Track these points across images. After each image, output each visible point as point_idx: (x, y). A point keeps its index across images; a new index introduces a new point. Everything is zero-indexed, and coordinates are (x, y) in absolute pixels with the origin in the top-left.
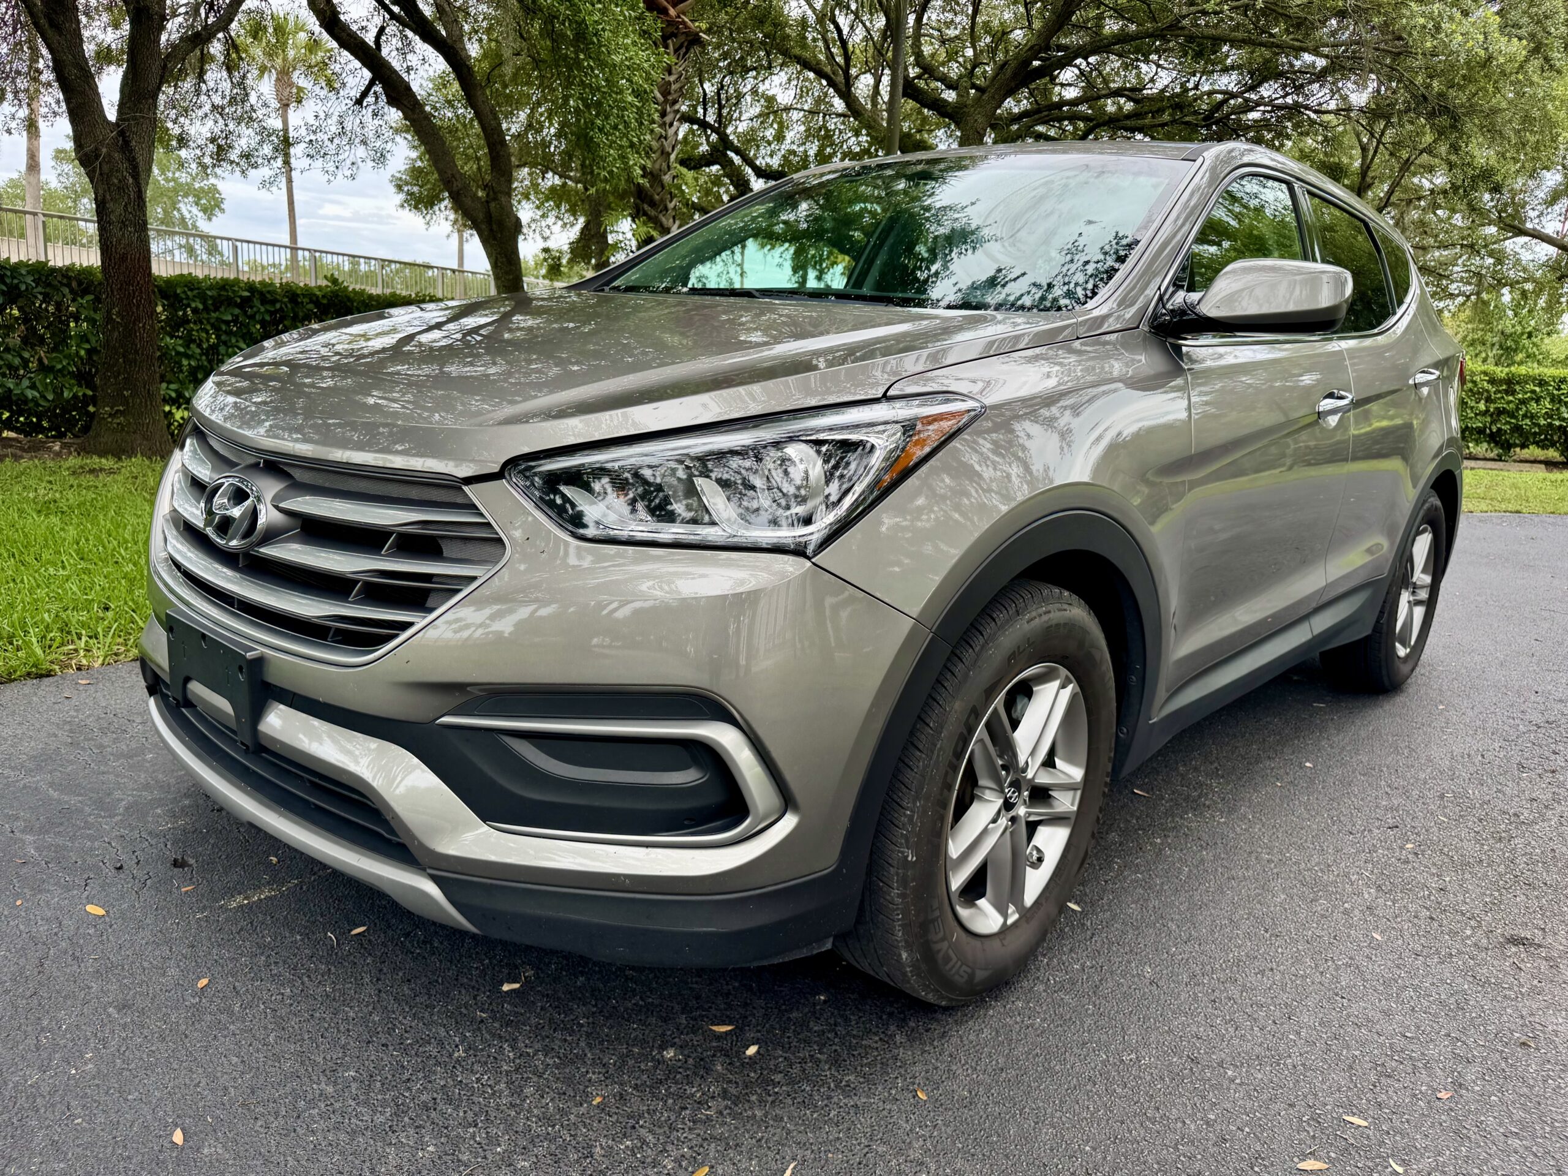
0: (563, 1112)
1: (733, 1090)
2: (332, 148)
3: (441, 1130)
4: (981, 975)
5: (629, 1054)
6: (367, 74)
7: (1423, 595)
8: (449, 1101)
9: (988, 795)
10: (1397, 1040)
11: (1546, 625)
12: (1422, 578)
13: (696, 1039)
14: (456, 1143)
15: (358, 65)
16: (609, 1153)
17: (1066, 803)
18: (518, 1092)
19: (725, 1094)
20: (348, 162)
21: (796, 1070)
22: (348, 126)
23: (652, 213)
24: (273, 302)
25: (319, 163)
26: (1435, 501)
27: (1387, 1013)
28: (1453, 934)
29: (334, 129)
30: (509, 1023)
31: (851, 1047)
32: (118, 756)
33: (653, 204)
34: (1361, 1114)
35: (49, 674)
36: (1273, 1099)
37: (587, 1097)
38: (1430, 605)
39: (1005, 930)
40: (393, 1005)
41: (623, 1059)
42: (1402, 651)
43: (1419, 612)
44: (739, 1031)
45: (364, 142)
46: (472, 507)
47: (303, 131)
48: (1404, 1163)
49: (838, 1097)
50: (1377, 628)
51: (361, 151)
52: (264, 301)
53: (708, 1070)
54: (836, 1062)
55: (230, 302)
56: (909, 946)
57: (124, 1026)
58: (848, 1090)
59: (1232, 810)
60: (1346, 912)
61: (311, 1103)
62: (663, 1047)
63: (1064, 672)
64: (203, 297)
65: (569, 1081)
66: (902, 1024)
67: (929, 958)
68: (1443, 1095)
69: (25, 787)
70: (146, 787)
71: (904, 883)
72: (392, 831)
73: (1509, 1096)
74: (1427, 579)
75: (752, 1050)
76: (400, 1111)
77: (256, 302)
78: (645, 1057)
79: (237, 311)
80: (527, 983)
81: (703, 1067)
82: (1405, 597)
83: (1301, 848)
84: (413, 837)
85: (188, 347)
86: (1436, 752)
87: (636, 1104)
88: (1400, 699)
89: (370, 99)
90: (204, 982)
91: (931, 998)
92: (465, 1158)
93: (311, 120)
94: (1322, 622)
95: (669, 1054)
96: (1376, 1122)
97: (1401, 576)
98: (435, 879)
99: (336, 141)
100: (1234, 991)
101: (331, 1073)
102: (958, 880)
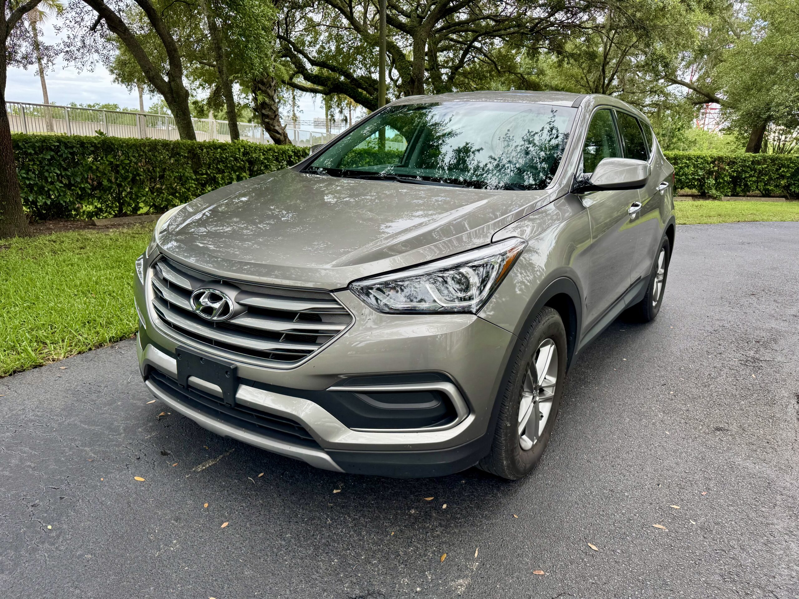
0: (382, 540)
1: (443, 523)
2: (79, 55)
3: (336, 553)
4: (528, 466)
5: (397, 513)
6: (96, 13)
7: (661, 278)
8: (334, 541)
9: (527, 394)
10: (684, 475)
11: (706, 283)
12: (661, 271)
13: (421, 504)
14: (345, 557)
15: (90, 8)
16: (406, 553)
17: (549, 393)
18: (359, 534)
19: (440, 525)
20: (89, 62)
21: (464, 512)
22: (87, 42)
23: (263, 88)
24: (72, 147)
25: (73, 63)
26: (666, 238)
27: (677, 464)
28: (695, 428)
29: (79, 44)
30: (343, 507)
31: (482, 501)
32: (105, 405)
33: (263, 83)
34: (676, 504)
36: (644, 502)
37: (388, 533)
38: (664, 282)
39: (533, 446)
40: (292, 506)
41: (396, 515)
42: (654, 304)
43: (660, 285)
44: (436, 499)
45: (97, 51)
46: (334, 301)
47: (62, 46)
48: (695, 521)
49: (484, 521)
50: (646, 297)
51: (96, 56)
52: (66, 147)
53: (431, 516)
54: (478, 507)
55: (49, 149)
56: (507, 459)
58: (487, 518)
59: (599, 384)
60: (654, 424)
61: (279, 549)
62: (409, 509)
63: (552, 341)
64: (33, 147)
65: (378, 527)
66: (498, 489)
67: (513, 462)
68: (703, 493)
70: (127, 419)
71: (506, 435)
72: (310, 436)
73: (727, 491)
74: (663, 271)
75: (445, 506)
76: (316, 548)
77: (63, 148)
78: (404, 514)
79: (52, 153)
80: (343, 489)
81: (428, 516)
82: (656, 280)
83: (630, 398)
84: (319, 437)
85: (27, 174)
86: (674, 349)
87: (408, 533)
88: (654, 325)
89: (99, 27)
91: (511, 477)
92: (351, 562)
93: (66, 40)
94: (628, 299)
95: (413, 511)
96: (682, 507)
97: (654, 274)
98: (328, 453)
99: (81, 51)
100: (619, 461)
101: (281, 536)
102: (520, 430)
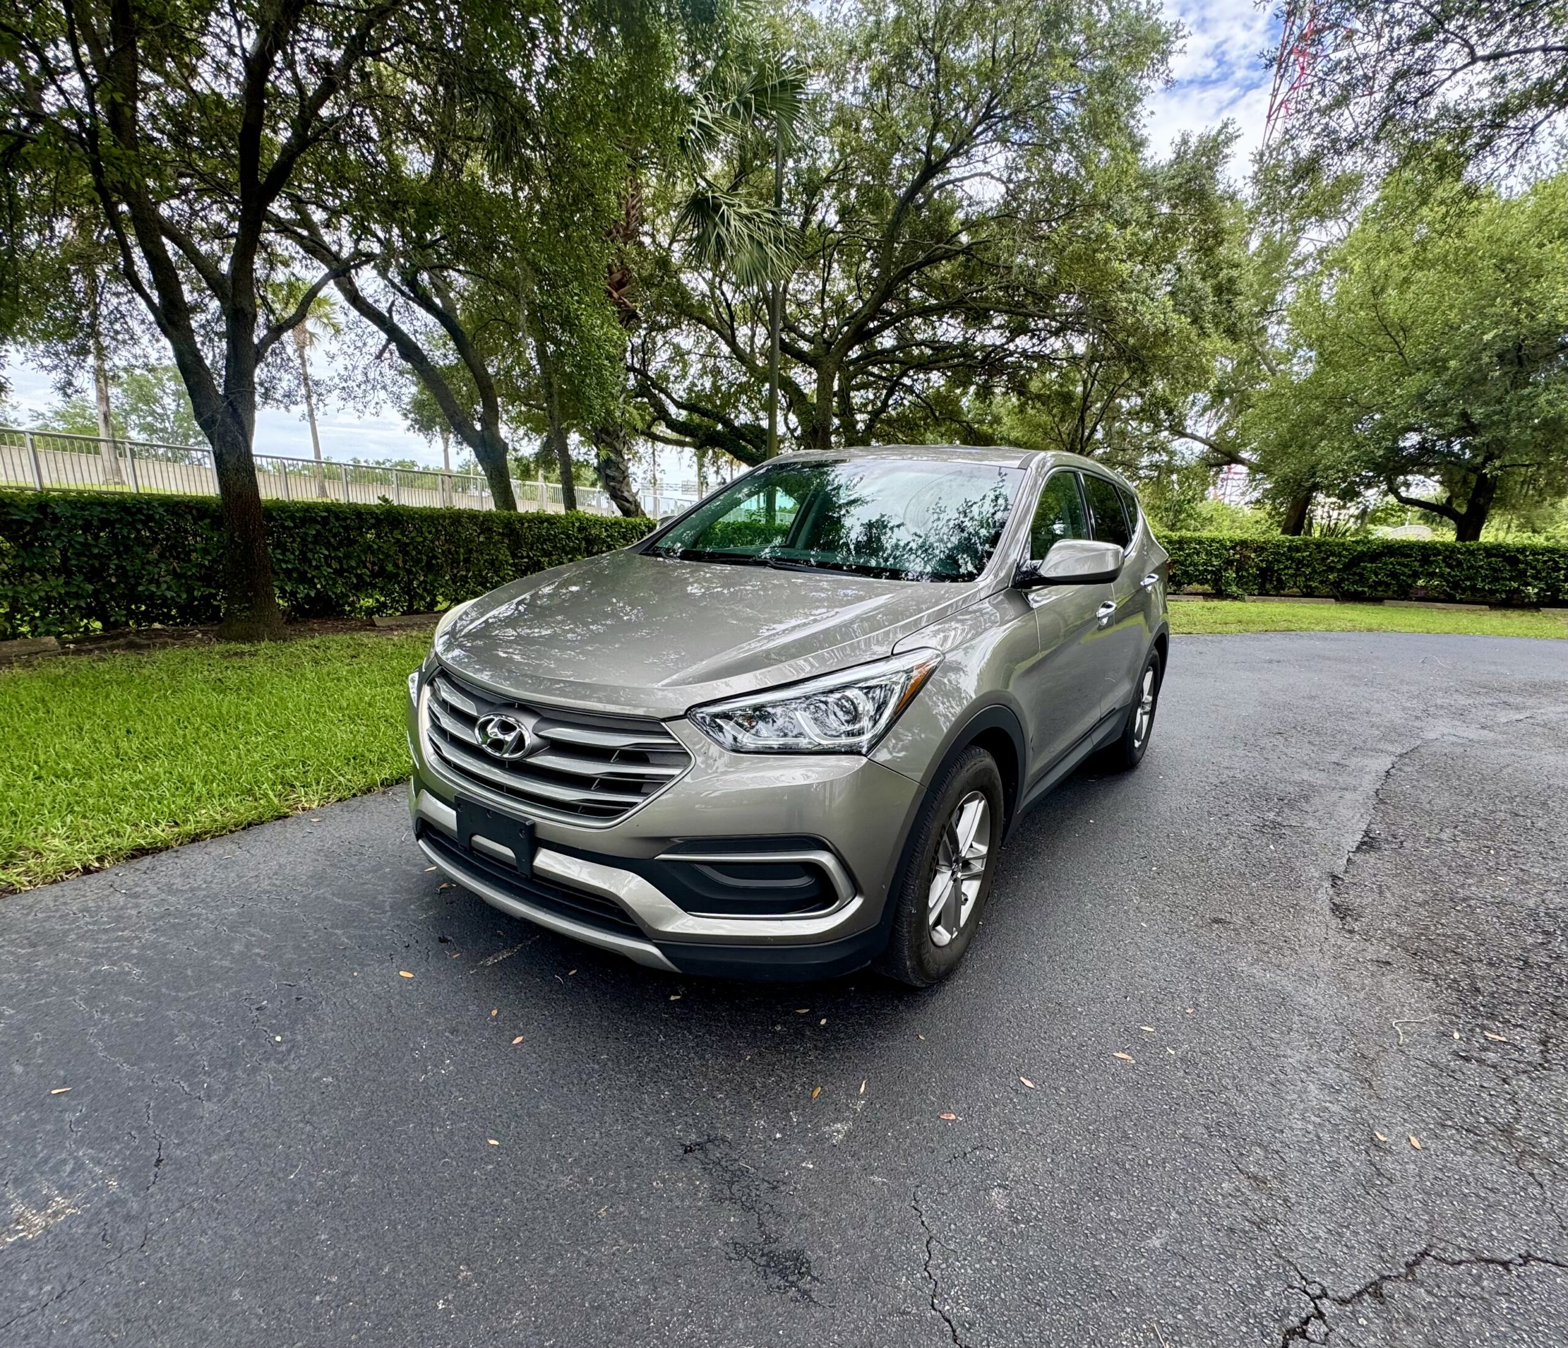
0: (733, 1066)
1: (820, 1045)
2: (359, 392)
3: (668, 1082)
4: (942, 968)
5: (756, 1030)
6: (384, 337)
7: (1148, 708)
8: (667, 1066)
9: (943, 868)
10: (1164, 985)
11: (1214, 716)
12: (1147, 698)
13: (791, 1018)
14: (680, 1088)
15: (377, 329)
16: (764, 1086)
17: (978, 867)
18: (702, 1057)
19: (816, 1048)
20: (373, 403)
21: (850, 1030)
22: (371, 376)
23: (609, 440)
24: (345, 519)
25: (351, 403)
26: (1155, 652)
27: (1155, 968)
28: (1184, 920)
29: (360, 378)
30: (682, 1019)
31: (877, 1015)
32: (368, 872)
33: (608, 434)
34: (1149, 1025)
35: (286, 816)
36: (1104, 1021)
37: (741, 1057)
38: (1152, 714)
39: (952, 940)
40: (612, 1015)
41: (754, 1032)
42: (1137, 744)
43: (1146, 718)
44: (812, 1011)
45: (384, 388)
46: (666, 733)
47: (337, 380)
48: (1174, 1049)
49: (877, 1043)
50: (1125, 733)
51: (382, 394)
52: (337, 518)
53: (803, 1035)
54: (870, 1023)
55: (313, 521)
56: (911, 959)
57: (460, 1043)
58: (882, 1039)
59: (1053, 854)
60: (1126, 912)
61: (591, 1076)
62: (774, 1024)
63: (981, 794)
64: (292, 518)
65: (728, 1048)
66: (900, 1000)
67: (920, 962)
68: (1189, 1011)
69: (317, 897)
70: (396, 892)
71: (910, 925)
72: (632, 921)
73: (1222, 1008)
74: (1150, 698)
75: (823, 1022)
76: (642, 1074)
77: (332, 519)
78: (767, 1032)
79: (318, 527)
80: (683, 995)
81: (799, 1035)
82: (1139, 711)
83: (1096, 875)
84: (645, 923)
85: (283, 554)
86: (1163, 808)
87: (770, 1057)
88: (1137, 773)
89: (387, 354)
90: (494, 1012)
91: (919, 984)
92: (687, 1095)
93: (343, 372)
94: (1097, 737)
95: (778, 1028)
96: (1157, 1029)
97: (1138, 702)
98: (658, 946)
99: (363, 387)
100: (1074, 963)
101: (594, 1057)
102: (932, 918)
